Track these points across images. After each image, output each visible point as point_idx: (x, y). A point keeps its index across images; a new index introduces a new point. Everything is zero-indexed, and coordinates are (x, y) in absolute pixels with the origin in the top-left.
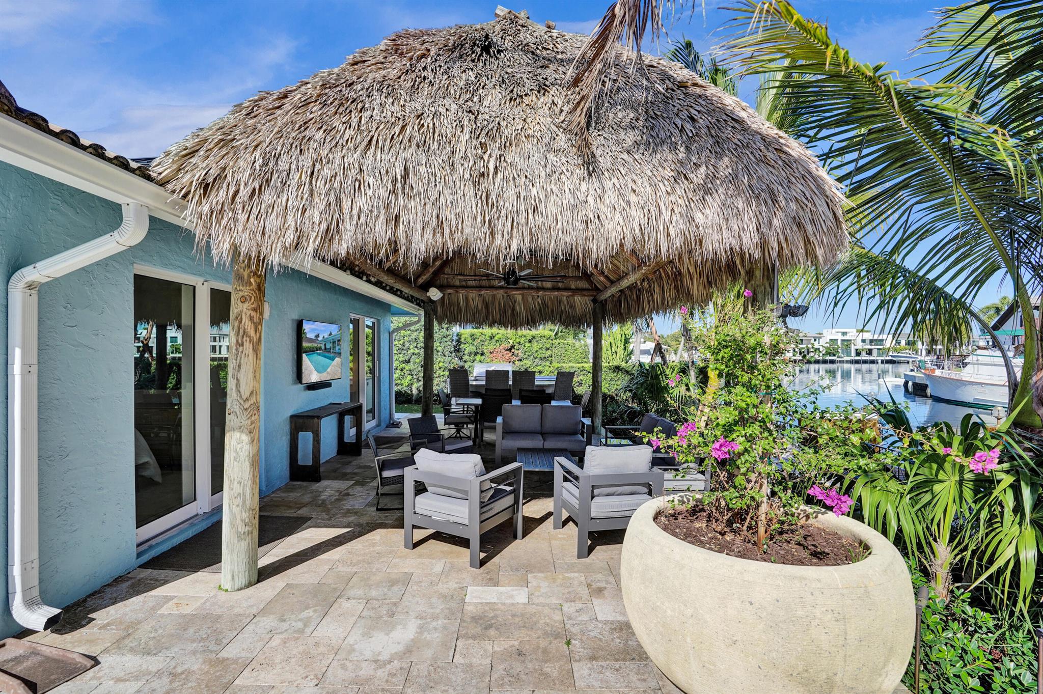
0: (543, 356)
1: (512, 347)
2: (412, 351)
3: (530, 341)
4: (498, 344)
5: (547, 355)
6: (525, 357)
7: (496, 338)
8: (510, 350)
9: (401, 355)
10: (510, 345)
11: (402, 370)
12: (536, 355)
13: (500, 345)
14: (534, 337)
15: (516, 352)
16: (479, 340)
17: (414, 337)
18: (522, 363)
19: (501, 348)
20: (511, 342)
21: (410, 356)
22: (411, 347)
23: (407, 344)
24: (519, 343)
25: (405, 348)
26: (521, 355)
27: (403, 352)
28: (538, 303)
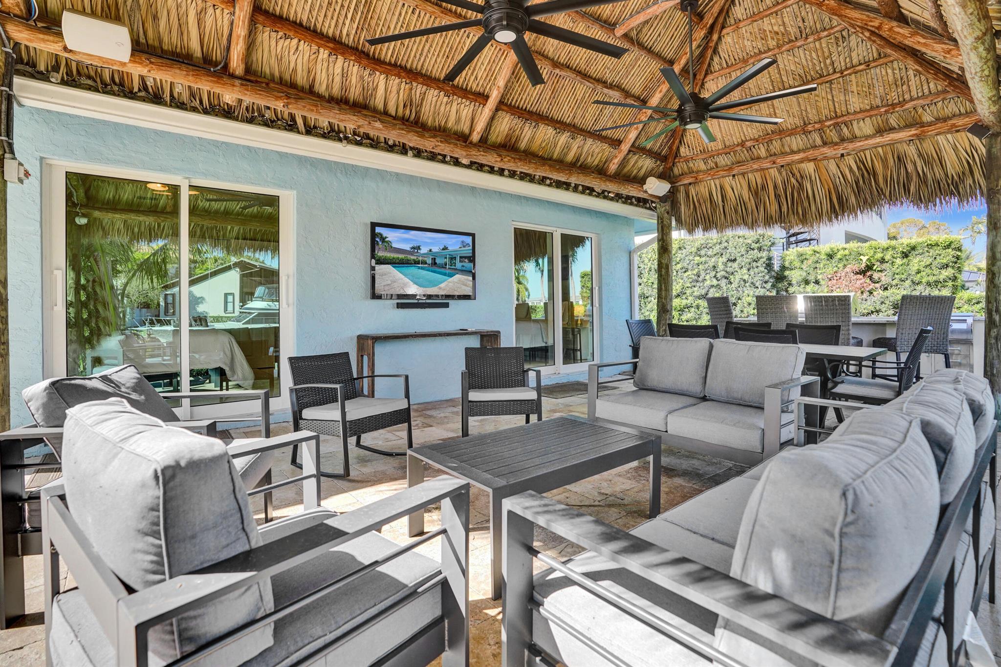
0: (932, 279)
1: (869, 268)
2: (708, 283)
3: (905, 255)
4: (840, 265)
5: (942, 277)
6: (894, 282)
7: (839, 256)
8: (863, 273)
9: (696, 289)
10: (863, 265)
11: (698, 308)
12: (917, 278)
13: (845, 266)
14: (913, 248)
15: (876, 276)
16: (810, 262)
17: (711, 264)
18: (886, 293)
19: (847, 269)
20: (864, 259)
21: (707, 289)
22: (708, 277)
23: (703, 274)
24: (882, 261)
25: (700, 279)
26: (885, 279)
27: (698, 284)
28: (851, 170)
